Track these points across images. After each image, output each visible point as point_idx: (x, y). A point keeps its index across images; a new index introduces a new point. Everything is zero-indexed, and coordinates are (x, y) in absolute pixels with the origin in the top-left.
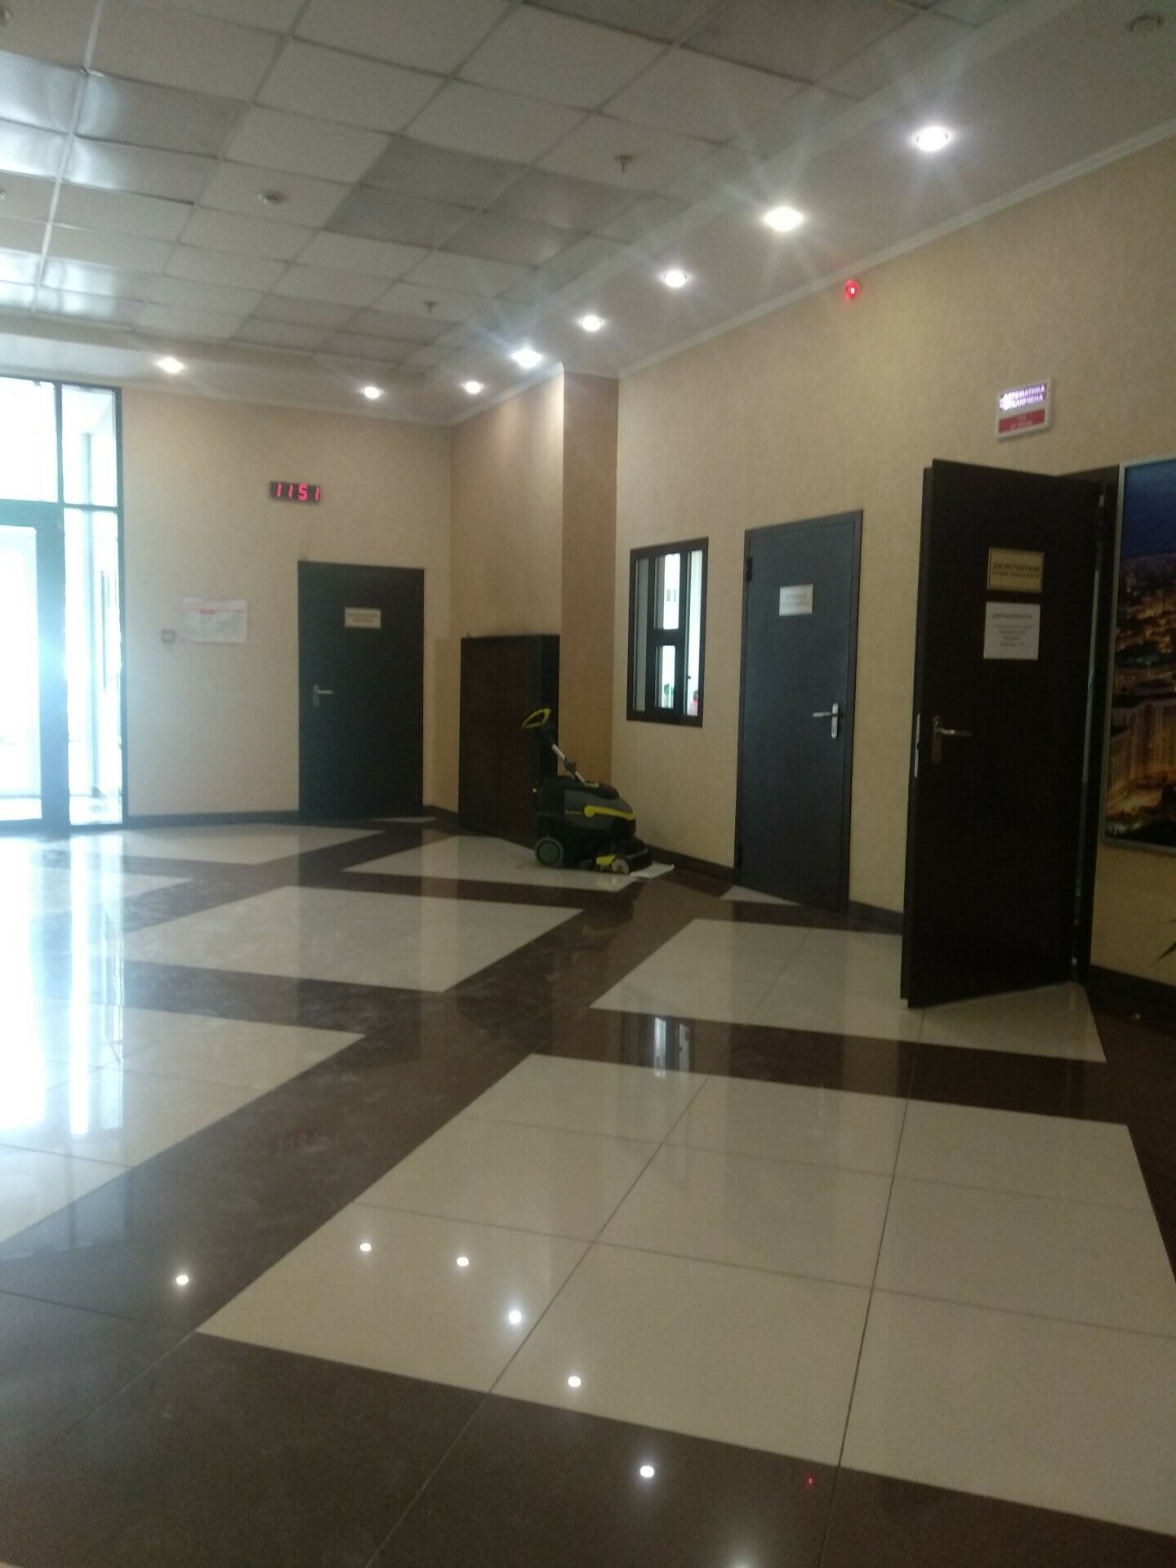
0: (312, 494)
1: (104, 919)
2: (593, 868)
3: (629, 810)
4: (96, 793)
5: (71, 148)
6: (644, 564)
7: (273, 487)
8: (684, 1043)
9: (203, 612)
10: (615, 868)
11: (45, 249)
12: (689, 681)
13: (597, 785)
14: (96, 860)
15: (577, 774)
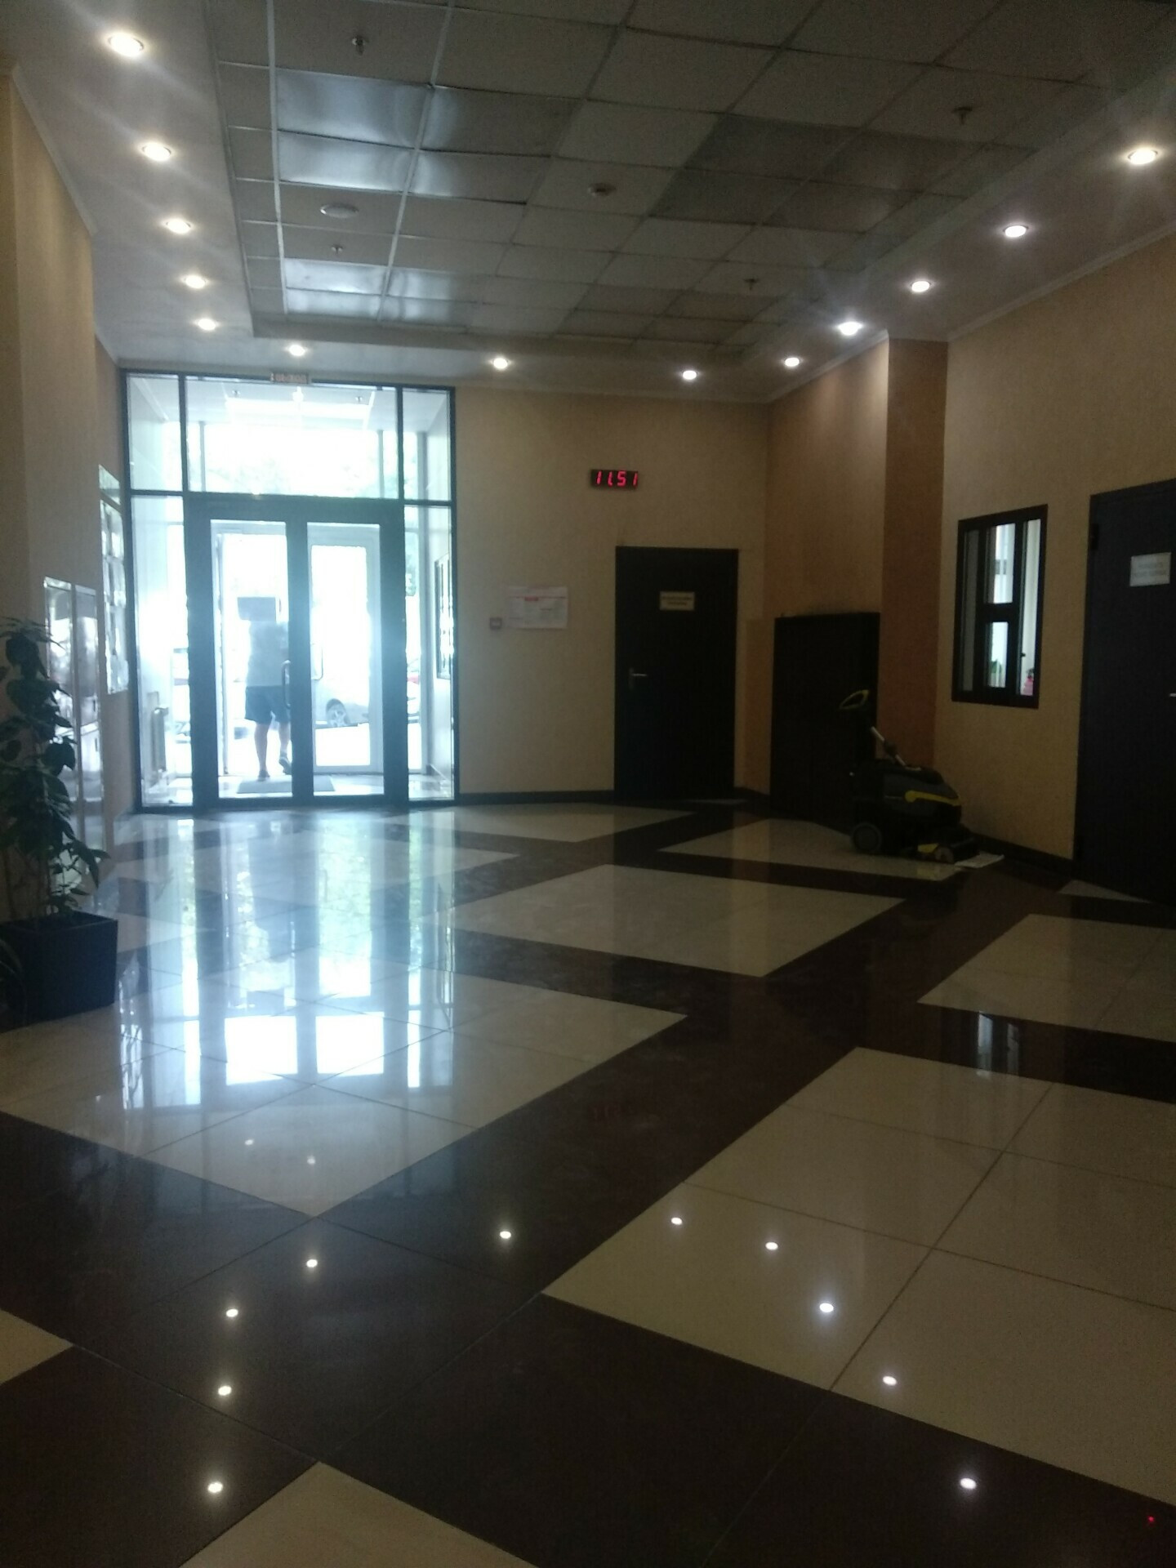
0: (630, 480)
1: (436, 890)
2: (915, 856)
3: (955, 797)
4: (429, 771)
5: (416, 164)
6: (974, 536)
7: (594, 474)
8: (1012, 1044)
9: (527, 599)
10: (938, 857)
11: (391, 261)
12: (1024, 659)
13: (919, 769)
14: (429, 836)
15: (898, 757)
